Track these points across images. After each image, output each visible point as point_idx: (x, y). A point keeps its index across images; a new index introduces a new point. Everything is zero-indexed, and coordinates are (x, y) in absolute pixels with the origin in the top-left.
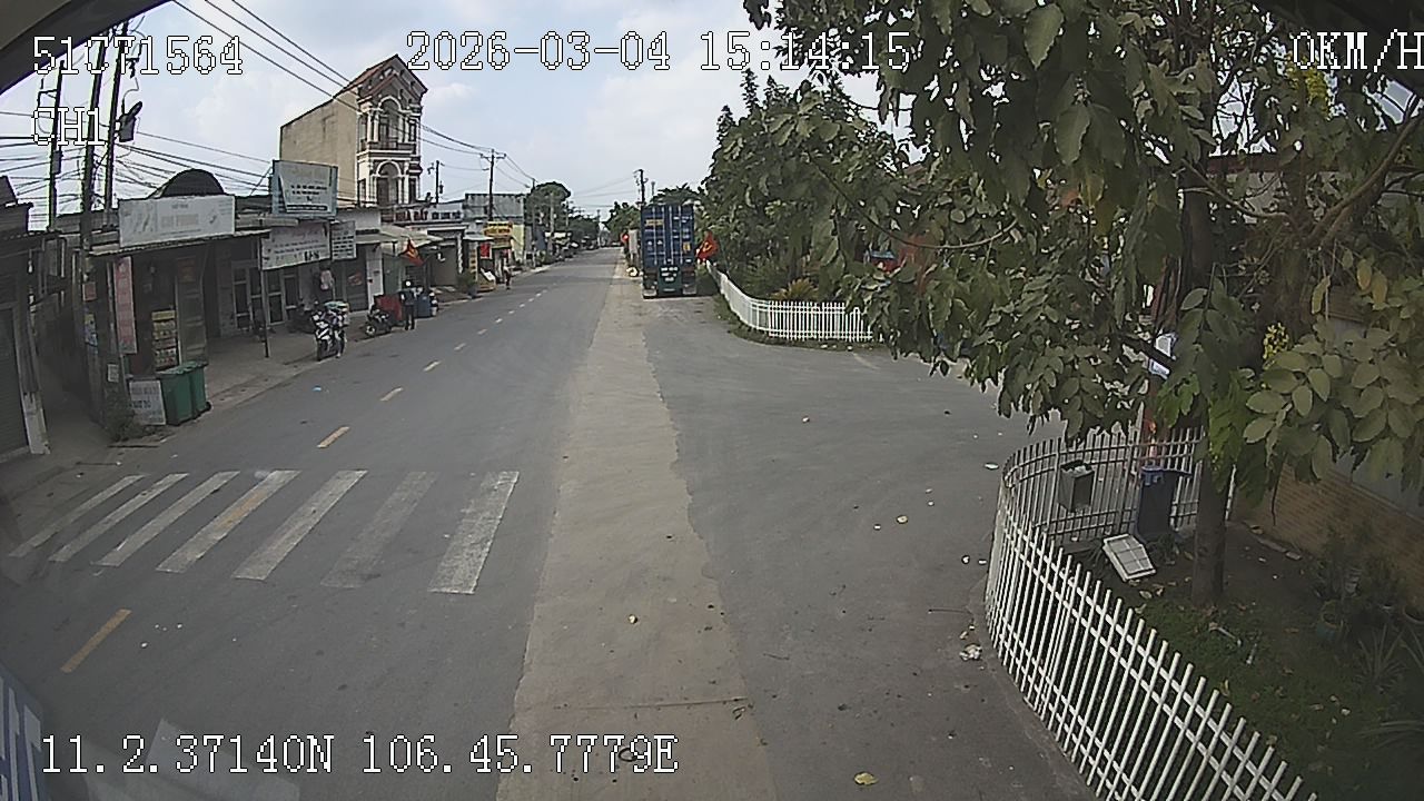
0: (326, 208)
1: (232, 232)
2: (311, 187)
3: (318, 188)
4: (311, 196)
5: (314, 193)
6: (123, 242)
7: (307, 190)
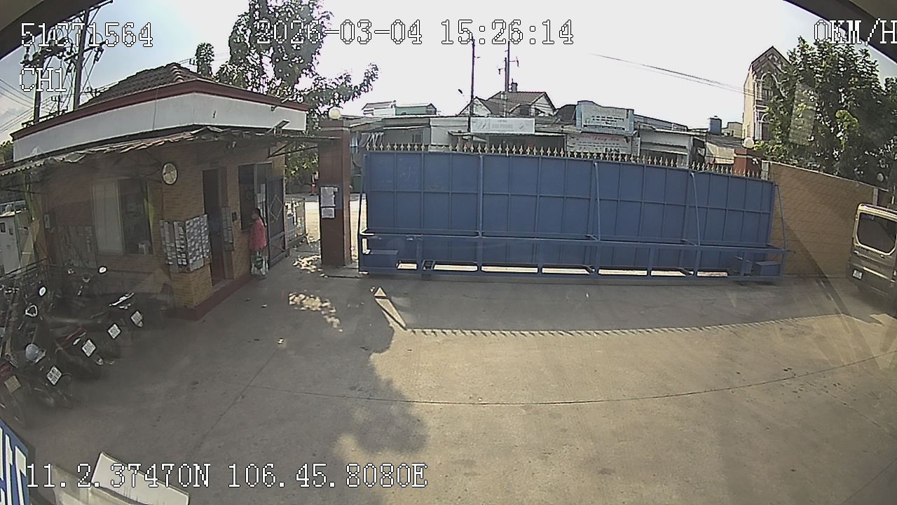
0: (624, 129)
1: (533, 133)
5: (611, 121)
6: (472, 131)
7: (606, 119)
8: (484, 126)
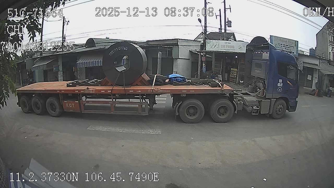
0: (294, 53)
2: (286, 45)
3: (290, 46)
4: (287, 48)
5: (288, 47)
6: (206, 50)
7: (285, 46)
8: (215, 46)
